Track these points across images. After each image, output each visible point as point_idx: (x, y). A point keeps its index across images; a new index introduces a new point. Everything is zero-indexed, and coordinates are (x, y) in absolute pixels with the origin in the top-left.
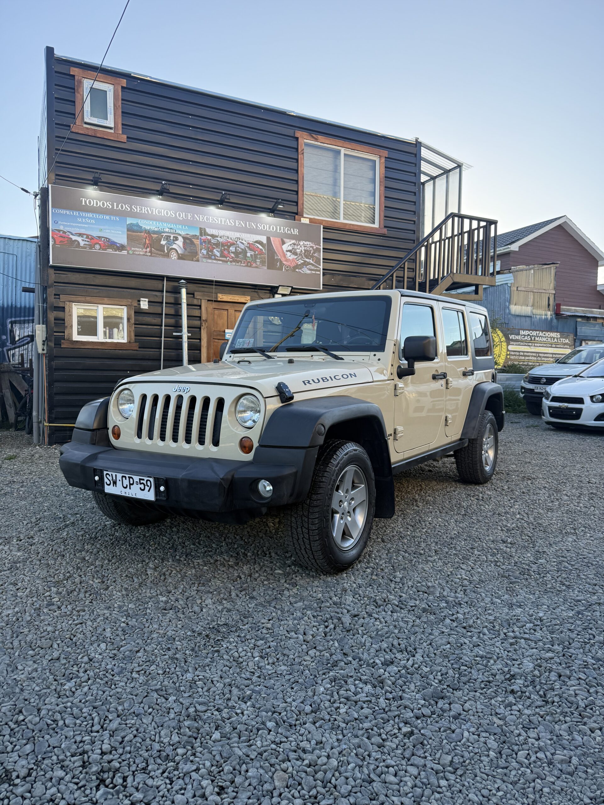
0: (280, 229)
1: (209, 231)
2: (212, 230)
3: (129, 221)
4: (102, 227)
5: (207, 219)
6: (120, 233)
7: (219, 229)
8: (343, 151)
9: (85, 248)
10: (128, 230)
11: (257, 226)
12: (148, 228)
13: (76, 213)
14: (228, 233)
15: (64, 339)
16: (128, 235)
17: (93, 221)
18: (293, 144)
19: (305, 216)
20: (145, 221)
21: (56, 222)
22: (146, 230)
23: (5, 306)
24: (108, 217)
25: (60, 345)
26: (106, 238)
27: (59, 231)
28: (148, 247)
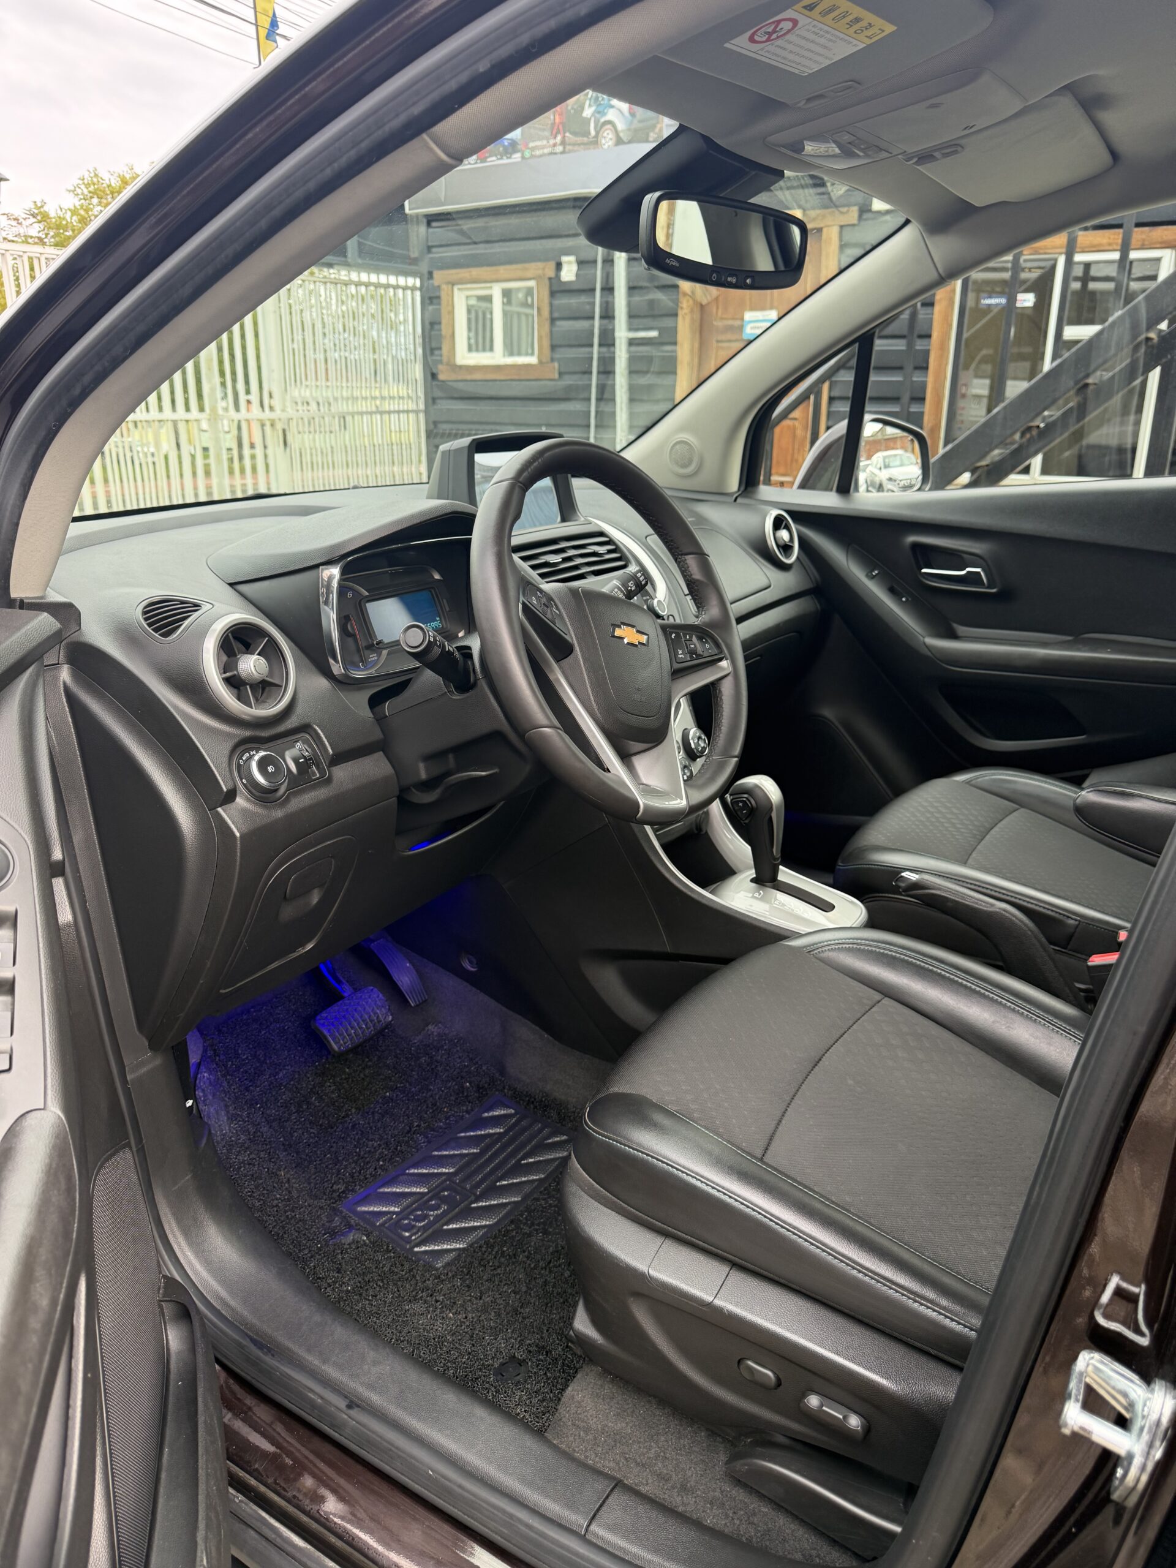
15: (441, 362)
25: (438, 375)
28: (558, 132)
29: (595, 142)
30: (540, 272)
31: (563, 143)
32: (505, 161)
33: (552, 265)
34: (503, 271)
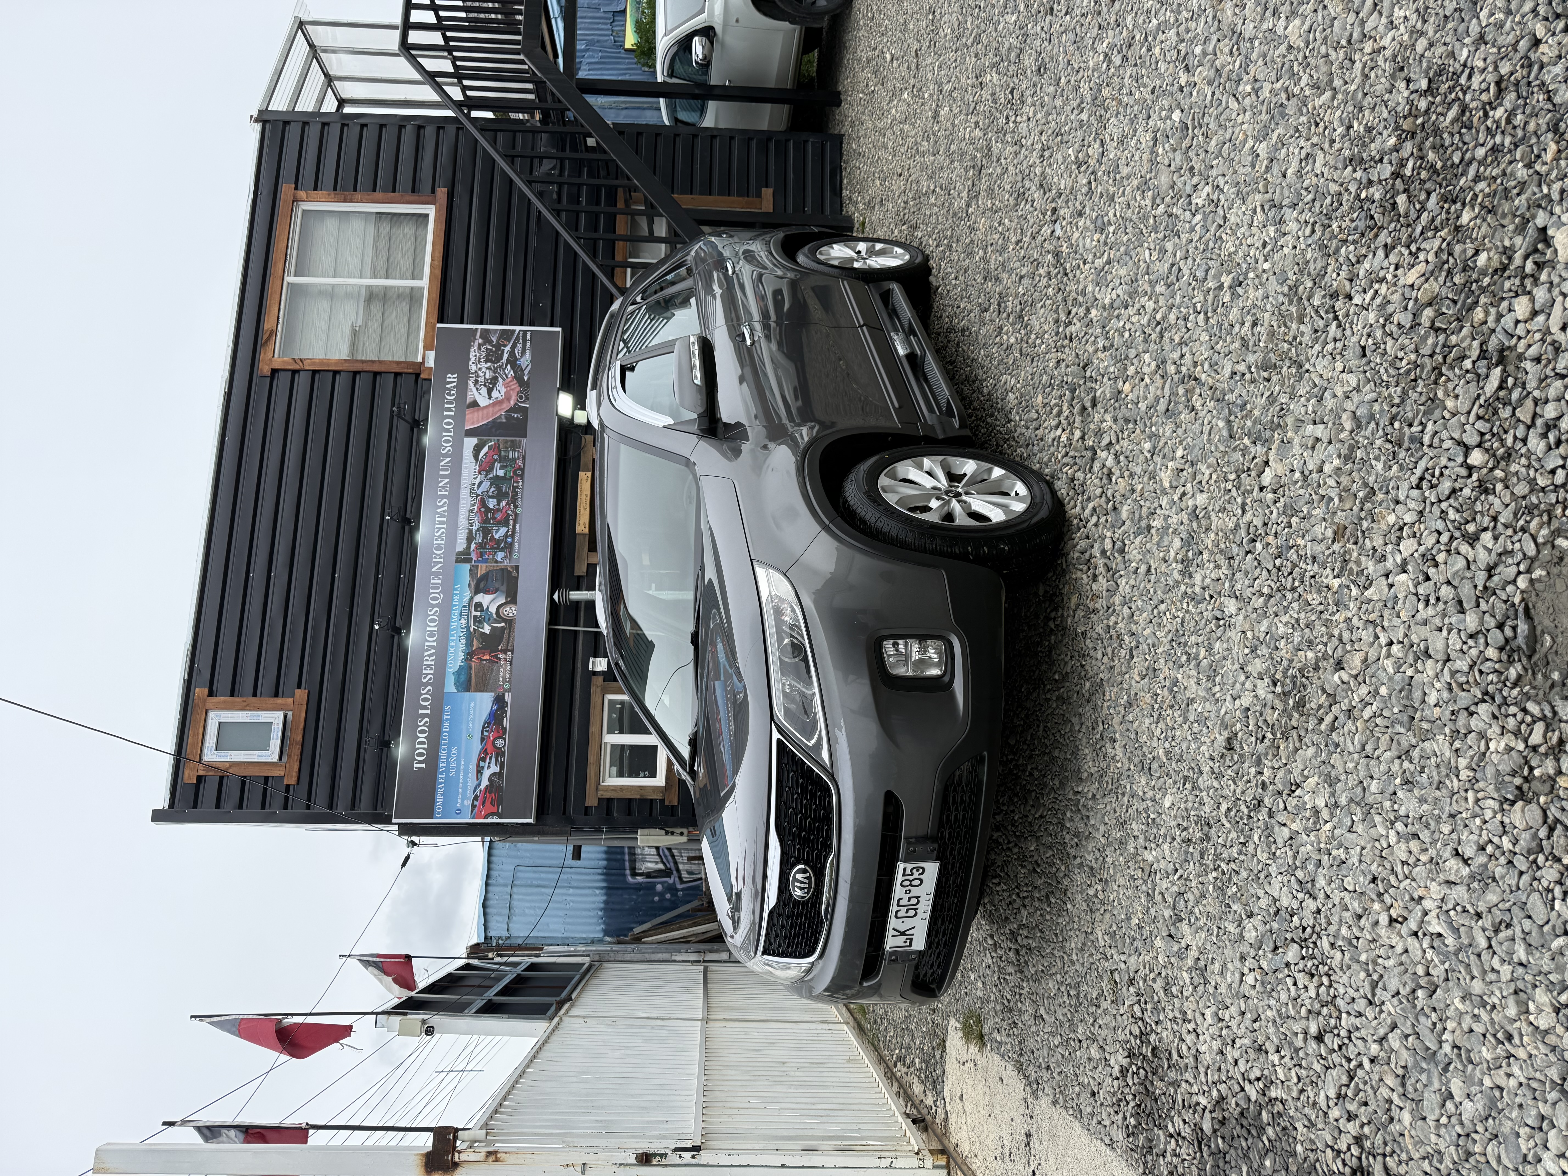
0: (449, 410)
1: (461, 545)
2: (459, 541)
3: (450, 687)
4: (464, 735)
5: (439, 548)
6: (472, 704)
7: (456, 528)
8: (290, 279)
9: (502, 764)
10: (468, 690)
11: (446, 455)
12: (461, 656)
13: (441, 778)
14: (463, 512)
15: (663, 801)
16: (476, 691)
17: (454, 750)
18: (284, 380)
19: (420, 360)
20: (450, 660)
21: (459, 812)
22: (466, 659)
23: (604, 884)
24: (446, 725)
25: (673, 806)
26: (484, 727)
27: (473, 806)
28: (497, 657)
29: (510, 622)
30: (599, 690)
31: (505, 652)
32: (508, 709)
33: (594, 678)
34: (594, 729)
